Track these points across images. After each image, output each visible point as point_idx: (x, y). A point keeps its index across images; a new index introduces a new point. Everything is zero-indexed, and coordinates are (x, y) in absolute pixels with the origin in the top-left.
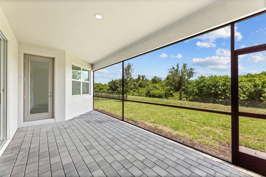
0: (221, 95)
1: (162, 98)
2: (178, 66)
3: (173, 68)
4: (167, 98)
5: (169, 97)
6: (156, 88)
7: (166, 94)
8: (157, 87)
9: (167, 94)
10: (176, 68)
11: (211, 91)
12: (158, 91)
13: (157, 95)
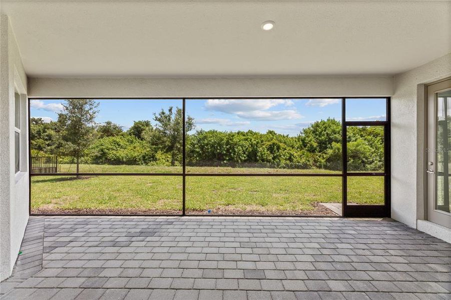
0: (226, 155)
1: (138, 164)
2: (170, 110)
3: (163, 113)
4: (147, 164)
5: (150, 161)
6: (119, 145)
7: (144, 157)
8: (121, 144)
9: (147, 157)
10: (167, 113)
11: (216, 151)
12: (126, 151)
13: (124, 160)
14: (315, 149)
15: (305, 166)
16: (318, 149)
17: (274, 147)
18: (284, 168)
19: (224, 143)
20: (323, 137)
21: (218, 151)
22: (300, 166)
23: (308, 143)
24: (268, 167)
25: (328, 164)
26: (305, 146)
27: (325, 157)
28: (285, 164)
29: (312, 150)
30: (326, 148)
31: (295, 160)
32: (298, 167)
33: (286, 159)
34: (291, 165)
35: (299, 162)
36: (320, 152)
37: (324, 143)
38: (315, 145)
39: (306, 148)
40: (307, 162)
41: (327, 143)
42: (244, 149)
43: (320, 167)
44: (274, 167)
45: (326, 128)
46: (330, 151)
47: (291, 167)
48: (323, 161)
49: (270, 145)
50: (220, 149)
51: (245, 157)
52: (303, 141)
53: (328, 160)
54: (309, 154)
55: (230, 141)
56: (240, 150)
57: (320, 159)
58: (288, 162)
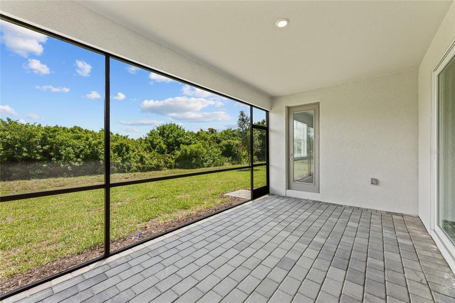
14: (164, 151)
15: (158, 168)
16: (167, 150)
17: (122, 148)
18: (136, 171)
19: (36, 142)
20: (171, 140)
21: (25, 154)
22: (153, 167)
23: (158, 145)
24: (116, 173)
25: (177, 164)
26: (154, 148)
27: (173, 158)
28: (136, 167)
29: (161, 152)
30: (173, 150)
31: (147, 162)
32: (150, 169)
33: (137, 162)
34: (143, 168)
35: (151, 164)
36: (168, 153)
37: (171, 145)
38: (164, 147)
39: (156, 150)
40: (159, 163)
41: (174, 145)
42: (78, 151)
43: (170, 167)
44: (125, 172)
45: (172, 131)
46: (178, 153)
47: (143, 170)
48: (172, 161)
49: (117, 146)
50: (29, 152)
51: (79, 163)
52: (151, 142)
53: (177, 161)
54: (160, 156)
55: (49, 139)
56: (69, 153)
57: (170, 160)
58: (140, 164)
